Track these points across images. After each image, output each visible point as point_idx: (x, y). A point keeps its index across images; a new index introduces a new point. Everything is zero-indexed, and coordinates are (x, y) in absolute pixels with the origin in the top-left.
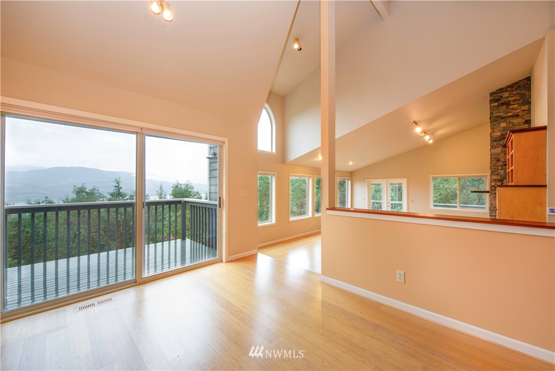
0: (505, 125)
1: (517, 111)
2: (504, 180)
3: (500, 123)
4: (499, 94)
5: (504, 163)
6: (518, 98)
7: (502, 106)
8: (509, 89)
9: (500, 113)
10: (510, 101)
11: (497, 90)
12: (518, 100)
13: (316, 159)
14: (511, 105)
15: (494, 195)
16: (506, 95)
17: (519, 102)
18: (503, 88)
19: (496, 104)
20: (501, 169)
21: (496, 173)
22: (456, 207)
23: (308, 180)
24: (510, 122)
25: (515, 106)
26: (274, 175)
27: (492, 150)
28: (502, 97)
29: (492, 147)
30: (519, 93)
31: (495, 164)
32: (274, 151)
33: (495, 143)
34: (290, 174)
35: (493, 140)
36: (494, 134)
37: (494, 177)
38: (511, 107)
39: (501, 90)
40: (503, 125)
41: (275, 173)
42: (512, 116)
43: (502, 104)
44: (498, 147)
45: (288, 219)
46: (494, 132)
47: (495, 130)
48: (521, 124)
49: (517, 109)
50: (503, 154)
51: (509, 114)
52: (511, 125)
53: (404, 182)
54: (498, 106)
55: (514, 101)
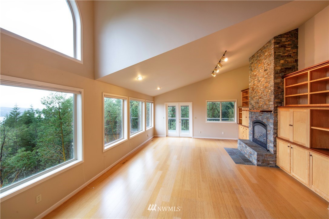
0: (283, 62)
1: (291, 52)
2: (282, 102)
3: (280, 60)
4: (279, 39)
5: (282, 90)
6: (291, 43)
7: (282, 48)
8: (285, 36)
9: (280, 52)
10: (286, 45)
11: (279, 36)
12: (291, 45)
13: (136, 79)
14: (287, 48)
15: (276, 114)
16: (284, 39)
17: (292, 46)
18: (282, 35)
19: (278, 46)
20: (281, 95)
21: (278, 97)
22: (218, 120)
23: (123, 102)
24: (286, 60)
25: (289, 49)
26: (80, 93)
27: (275, 80)
28: (281, 41)
29: (275, 78)
30: (291, 40)
31: (277, 91)
32: (79, 57)
33: (277, 75)
34: (104, 94)
35: (276, 73)
36: (276, 68)
37: (277, 100)
38: (287, 49)
39: (281, 36)
40: (282, 62)
41: (82, 90)
42: (287, 56)
43: (282, 46)
44: (279, 78)
45: (102, 147)
46: (277, 66)
47: (277, 65)
48: (293, 62)
49: (290, 51)
50: (282, 83)
51: (285, 55)
52: (286, 63)
53: (190, 105)
54: (279, 47)
55: (289, 45)
